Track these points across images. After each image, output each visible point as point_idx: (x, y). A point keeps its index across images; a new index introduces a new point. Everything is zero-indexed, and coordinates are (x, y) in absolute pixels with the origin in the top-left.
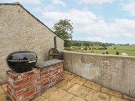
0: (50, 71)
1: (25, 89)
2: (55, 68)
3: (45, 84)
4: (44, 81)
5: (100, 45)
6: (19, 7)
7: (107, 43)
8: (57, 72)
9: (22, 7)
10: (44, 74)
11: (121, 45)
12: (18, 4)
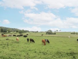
5: (17, 32)
7: (23, 30)
11: (33, 32)
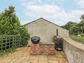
0: (45, 47)
1: (33, 50)
2: (48, 46)
3: (42, 52)
4: (42, 50)
6: (41, 19)
8: (49, 49)
9: (43, 19)
10: (41, 47)
12: (41, 18)
